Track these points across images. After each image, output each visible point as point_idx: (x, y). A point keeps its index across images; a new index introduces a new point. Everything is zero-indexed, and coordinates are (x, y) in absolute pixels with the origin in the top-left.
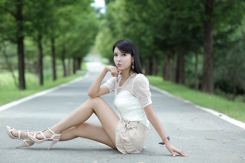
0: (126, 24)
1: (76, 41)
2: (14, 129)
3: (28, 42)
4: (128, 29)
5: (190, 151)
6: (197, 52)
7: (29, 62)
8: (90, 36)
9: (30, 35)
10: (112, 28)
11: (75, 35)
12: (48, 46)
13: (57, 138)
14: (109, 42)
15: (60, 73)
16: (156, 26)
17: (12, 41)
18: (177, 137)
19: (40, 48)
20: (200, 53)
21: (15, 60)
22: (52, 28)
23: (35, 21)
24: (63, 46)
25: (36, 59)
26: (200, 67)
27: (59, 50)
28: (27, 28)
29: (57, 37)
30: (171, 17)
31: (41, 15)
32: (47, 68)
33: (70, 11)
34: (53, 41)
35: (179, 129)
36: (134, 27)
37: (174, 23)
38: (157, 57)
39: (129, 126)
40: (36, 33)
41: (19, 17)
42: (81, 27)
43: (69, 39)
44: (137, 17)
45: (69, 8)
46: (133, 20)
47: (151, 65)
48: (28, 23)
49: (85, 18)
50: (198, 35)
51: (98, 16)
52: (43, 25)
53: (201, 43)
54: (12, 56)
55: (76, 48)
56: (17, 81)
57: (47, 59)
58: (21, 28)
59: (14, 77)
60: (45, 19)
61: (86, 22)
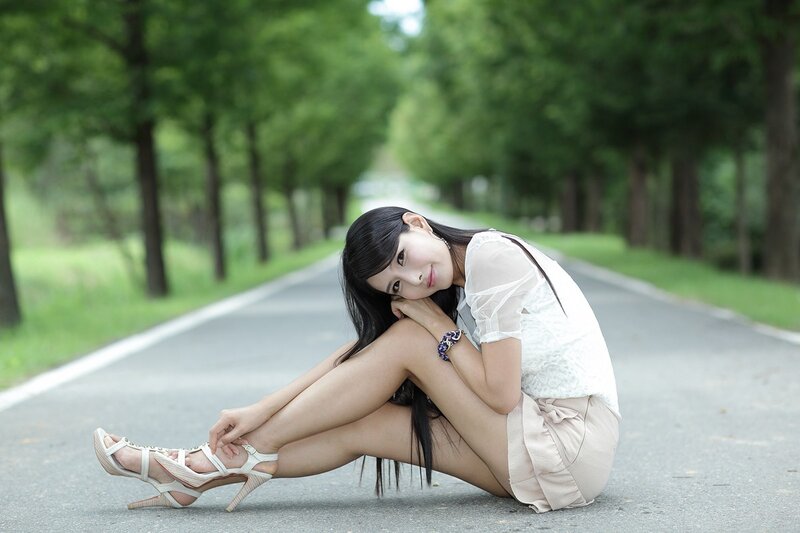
0: (493, 66)
1: (327, 130)
2: (122, 443)
3: (170, 140)
4: (502, 83)
5: (785, 491)
6: (739, 147)
7: (176, 206)
8: (371, 111)
9: (174, 114)
10: (445, 81)
11: (326, 110)
12: (236, 150)
13: (264, 468)
14: (438, 131)
15: (280, 237)
16: (598, 66)
17: (117, 136)
18: (724, 439)
19: (212, 156)
20: (753, 147)
21: (129, 203)
22: (251, 88)
23: (193, 65)
24: (285, 146)
25: (198, 196)
26: (756, 195)
27: (273, 160)
28: (164, 91)
29: (267, 117)
30: (651, 32)
31: (209, 45)
32: (237, 222)
33: (306, 32)
34: (252, 132)
35: (724, 412)
36: (522, 73)
37: (662, 49)
38: (601, 172)
39: (560, 413)
40: (196, 107)
41: (136, 54)
42: (342, 83)
43: (308, 124)
44: (530, 40)
45: (302, 20)
46: (516, 51)
47: (580, 199)
48: (166, 74)
49: (355, 54)
50: (743, 88)
51: (395, 45)
52: (217, 78)
53: (754, 114)
54: (118, 187)
55: (329, 155)
56: (140, 270)
57: (236, 196)
58: (145, 92)
59: (128, 256)
60: (223, 59)
61: (357, 67)
